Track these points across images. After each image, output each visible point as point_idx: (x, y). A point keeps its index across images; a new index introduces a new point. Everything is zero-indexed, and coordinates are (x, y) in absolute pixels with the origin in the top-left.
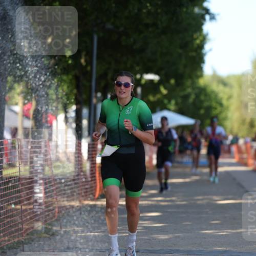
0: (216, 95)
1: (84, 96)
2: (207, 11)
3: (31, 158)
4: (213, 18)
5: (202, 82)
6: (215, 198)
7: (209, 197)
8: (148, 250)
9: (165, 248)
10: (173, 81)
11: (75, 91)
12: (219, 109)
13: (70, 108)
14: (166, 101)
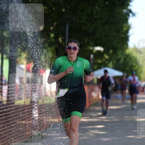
2: (130, 11)
3: (31, 94)
4: (134, 15)
5: (127, 51)
10: (111, 51)
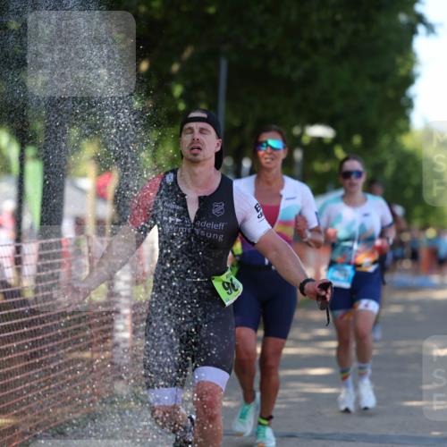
2: (420, 19)
5: (408, 142)
8: (311, 434)
9: (341, 431)
10: (357, 140)
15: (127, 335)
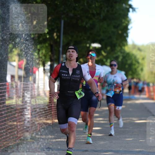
0: (135, 57)
1: (55, 57)
2: (131, 6)
3: (23, 94)
6: (134, 119)
7: (131, 118)
8: (93, 150)
9: (103, 149)
10: (109, 48)
11: (50, 53)
12: (137, 65)
13: (47, 63)
14: (104, 60)
15: (29, 116)
